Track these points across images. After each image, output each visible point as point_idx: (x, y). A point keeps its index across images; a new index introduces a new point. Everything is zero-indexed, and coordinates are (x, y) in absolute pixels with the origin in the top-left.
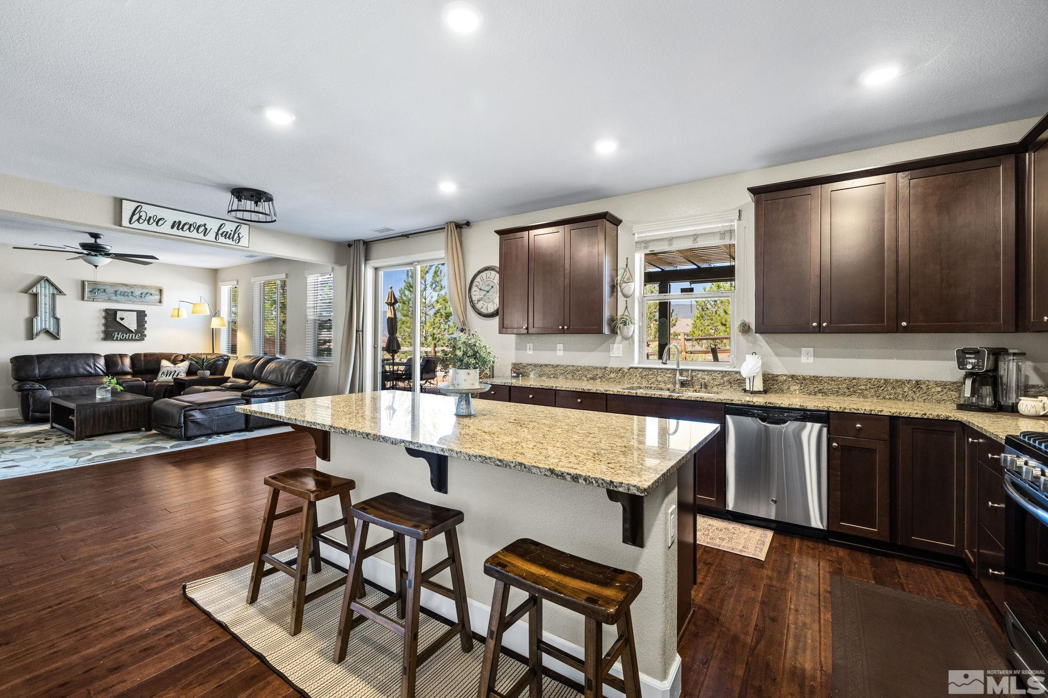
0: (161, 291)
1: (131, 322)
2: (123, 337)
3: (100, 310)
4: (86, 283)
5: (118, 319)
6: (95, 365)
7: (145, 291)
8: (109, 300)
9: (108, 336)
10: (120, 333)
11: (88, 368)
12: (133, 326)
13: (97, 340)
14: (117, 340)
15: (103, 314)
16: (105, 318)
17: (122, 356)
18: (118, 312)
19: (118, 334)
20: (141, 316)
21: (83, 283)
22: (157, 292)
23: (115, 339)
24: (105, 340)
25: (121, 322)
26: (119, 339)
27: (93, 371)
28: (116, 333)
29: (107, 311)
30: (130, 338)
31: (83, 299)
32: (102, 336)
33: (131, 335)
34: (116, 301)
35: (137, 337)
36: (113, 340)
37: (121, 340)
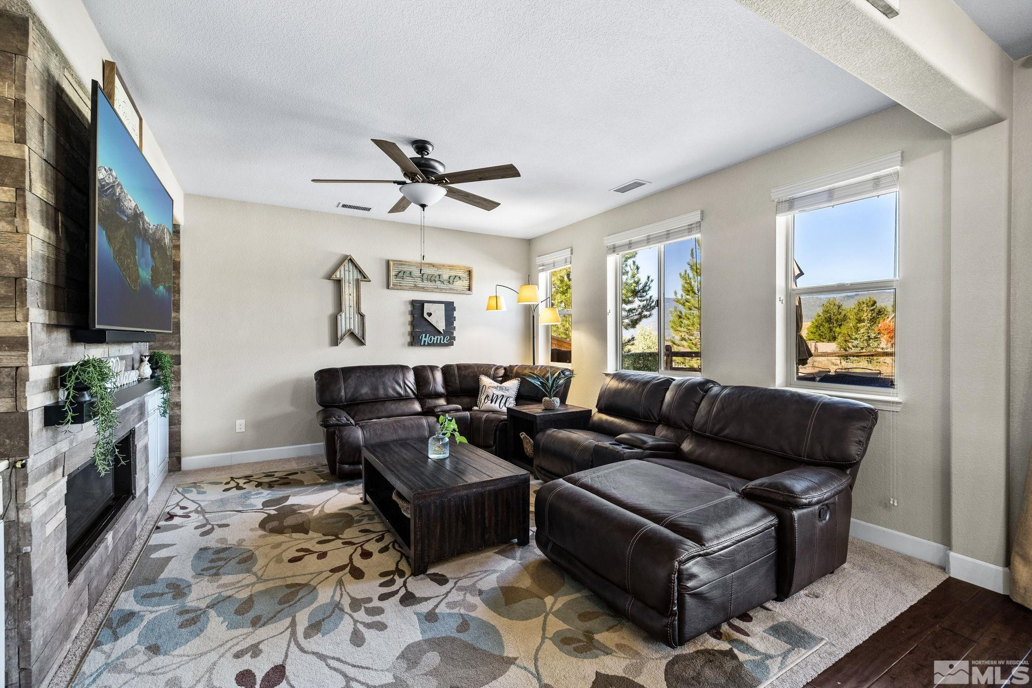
0: (470, 273)
1: (438, 319)
2: (430, 341)
3: (406, 301)
4: (391, 263)
5: (426, 316)
6: (405, 383)
7: (453, 273)
8: (416, 288)
9: (415, 340)
10: (428, 335)
11: (398, 388)
12: (441, 326)
13: (403, 345)
14: (424, 345)
15: (409, 308)
16: (412, 313)
17: (433, 368)
18: (426, 305)
19: (426, 337)
20: (450, 308)
21: (388, 262)
22: (465, 275)
23: (422, 344)
24: (412, 345)
25: (429, 319)
26: (426, 344)
27: (402, 392)
28: (424, 335)
29: (413, 303)
30: (438, 342)
31: (388, 288)
32: (408, 339)
33: (439, 337)
34: (423, 289)
35: (445, 341)
36: (421, 345)
37: (429, 345)
